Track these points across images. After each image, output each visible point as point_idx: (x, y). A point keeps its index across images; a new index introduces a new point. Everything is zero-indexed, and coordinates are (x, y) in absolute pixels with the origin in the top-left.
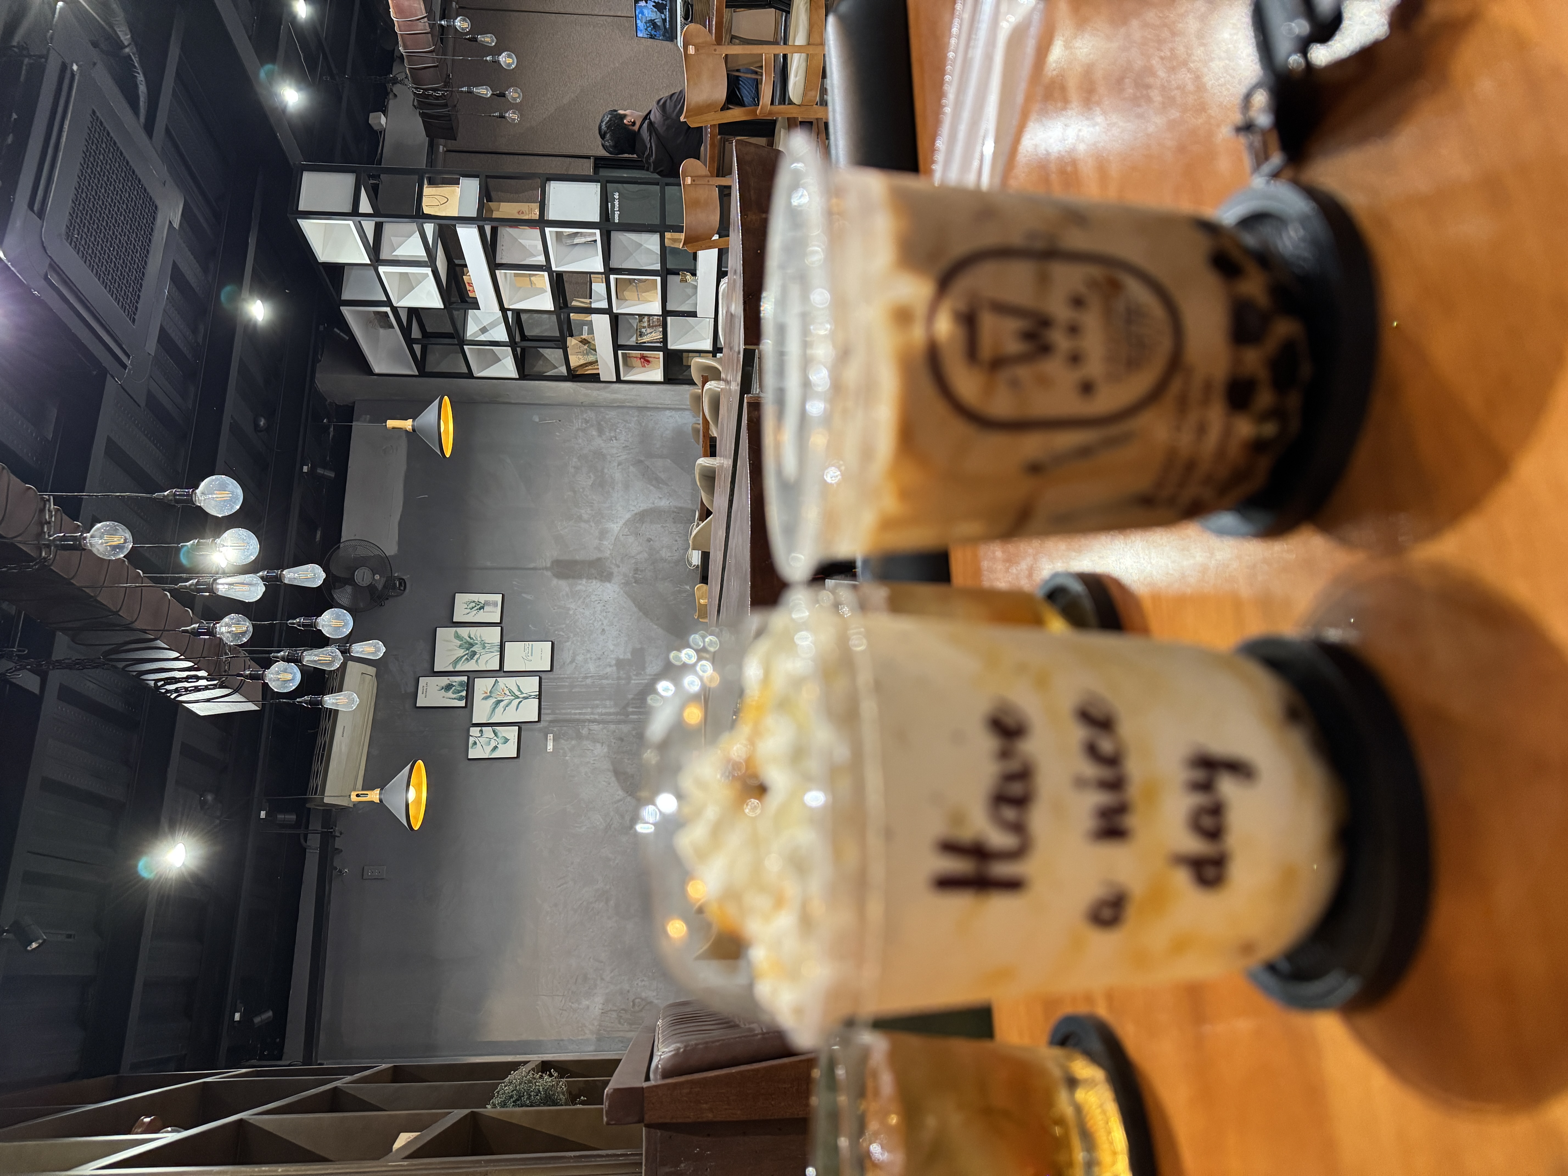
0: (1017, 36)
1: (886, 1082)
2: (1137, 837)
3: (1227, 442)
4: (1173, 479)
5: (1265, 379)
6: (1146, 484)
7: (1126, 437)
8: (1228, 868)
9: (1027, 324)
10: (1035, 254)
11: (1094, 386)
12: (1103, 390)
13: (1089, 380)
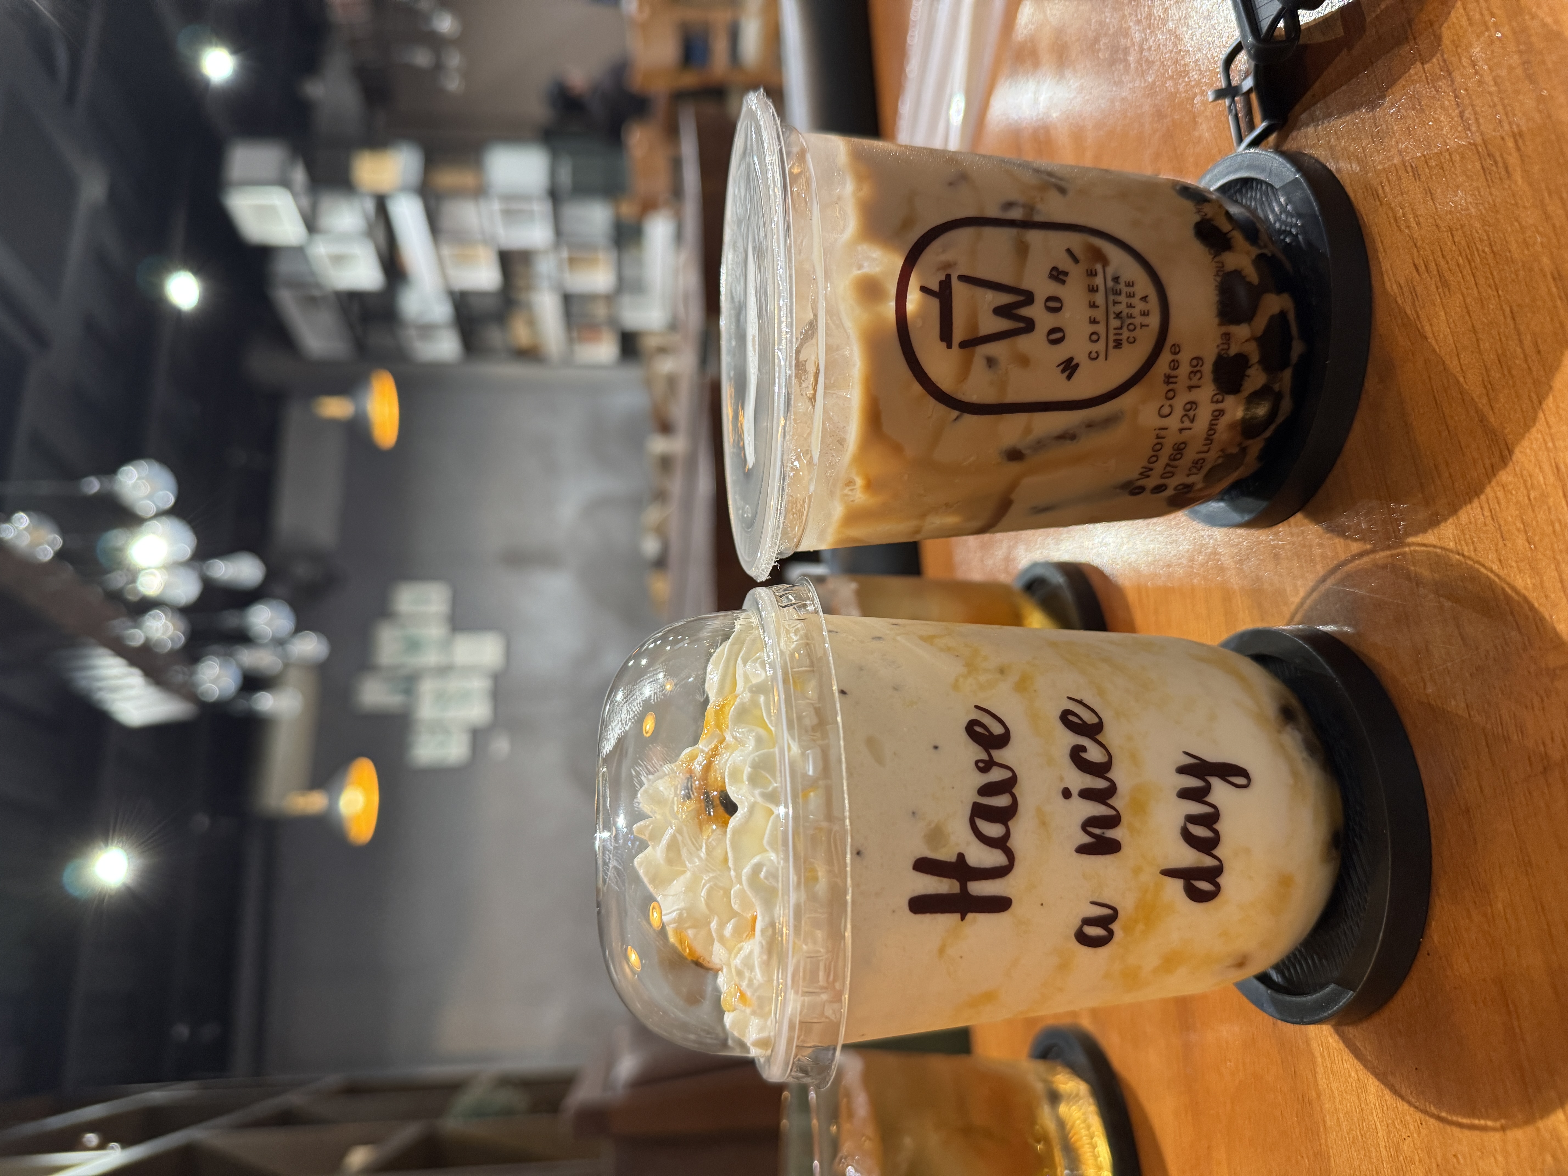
1: (861, 1103)
2: (1125, 849)
3: (1216, 425)
4: (1159, 466)
5: (1255, 358)
6: (1131, 472)
7: (1109, 421)
8: (1222, 880)
9: (1005, 299)
10: (1011, 223)
11: (1077, 365)
12: (1086, 369)
13: (1071, 359)
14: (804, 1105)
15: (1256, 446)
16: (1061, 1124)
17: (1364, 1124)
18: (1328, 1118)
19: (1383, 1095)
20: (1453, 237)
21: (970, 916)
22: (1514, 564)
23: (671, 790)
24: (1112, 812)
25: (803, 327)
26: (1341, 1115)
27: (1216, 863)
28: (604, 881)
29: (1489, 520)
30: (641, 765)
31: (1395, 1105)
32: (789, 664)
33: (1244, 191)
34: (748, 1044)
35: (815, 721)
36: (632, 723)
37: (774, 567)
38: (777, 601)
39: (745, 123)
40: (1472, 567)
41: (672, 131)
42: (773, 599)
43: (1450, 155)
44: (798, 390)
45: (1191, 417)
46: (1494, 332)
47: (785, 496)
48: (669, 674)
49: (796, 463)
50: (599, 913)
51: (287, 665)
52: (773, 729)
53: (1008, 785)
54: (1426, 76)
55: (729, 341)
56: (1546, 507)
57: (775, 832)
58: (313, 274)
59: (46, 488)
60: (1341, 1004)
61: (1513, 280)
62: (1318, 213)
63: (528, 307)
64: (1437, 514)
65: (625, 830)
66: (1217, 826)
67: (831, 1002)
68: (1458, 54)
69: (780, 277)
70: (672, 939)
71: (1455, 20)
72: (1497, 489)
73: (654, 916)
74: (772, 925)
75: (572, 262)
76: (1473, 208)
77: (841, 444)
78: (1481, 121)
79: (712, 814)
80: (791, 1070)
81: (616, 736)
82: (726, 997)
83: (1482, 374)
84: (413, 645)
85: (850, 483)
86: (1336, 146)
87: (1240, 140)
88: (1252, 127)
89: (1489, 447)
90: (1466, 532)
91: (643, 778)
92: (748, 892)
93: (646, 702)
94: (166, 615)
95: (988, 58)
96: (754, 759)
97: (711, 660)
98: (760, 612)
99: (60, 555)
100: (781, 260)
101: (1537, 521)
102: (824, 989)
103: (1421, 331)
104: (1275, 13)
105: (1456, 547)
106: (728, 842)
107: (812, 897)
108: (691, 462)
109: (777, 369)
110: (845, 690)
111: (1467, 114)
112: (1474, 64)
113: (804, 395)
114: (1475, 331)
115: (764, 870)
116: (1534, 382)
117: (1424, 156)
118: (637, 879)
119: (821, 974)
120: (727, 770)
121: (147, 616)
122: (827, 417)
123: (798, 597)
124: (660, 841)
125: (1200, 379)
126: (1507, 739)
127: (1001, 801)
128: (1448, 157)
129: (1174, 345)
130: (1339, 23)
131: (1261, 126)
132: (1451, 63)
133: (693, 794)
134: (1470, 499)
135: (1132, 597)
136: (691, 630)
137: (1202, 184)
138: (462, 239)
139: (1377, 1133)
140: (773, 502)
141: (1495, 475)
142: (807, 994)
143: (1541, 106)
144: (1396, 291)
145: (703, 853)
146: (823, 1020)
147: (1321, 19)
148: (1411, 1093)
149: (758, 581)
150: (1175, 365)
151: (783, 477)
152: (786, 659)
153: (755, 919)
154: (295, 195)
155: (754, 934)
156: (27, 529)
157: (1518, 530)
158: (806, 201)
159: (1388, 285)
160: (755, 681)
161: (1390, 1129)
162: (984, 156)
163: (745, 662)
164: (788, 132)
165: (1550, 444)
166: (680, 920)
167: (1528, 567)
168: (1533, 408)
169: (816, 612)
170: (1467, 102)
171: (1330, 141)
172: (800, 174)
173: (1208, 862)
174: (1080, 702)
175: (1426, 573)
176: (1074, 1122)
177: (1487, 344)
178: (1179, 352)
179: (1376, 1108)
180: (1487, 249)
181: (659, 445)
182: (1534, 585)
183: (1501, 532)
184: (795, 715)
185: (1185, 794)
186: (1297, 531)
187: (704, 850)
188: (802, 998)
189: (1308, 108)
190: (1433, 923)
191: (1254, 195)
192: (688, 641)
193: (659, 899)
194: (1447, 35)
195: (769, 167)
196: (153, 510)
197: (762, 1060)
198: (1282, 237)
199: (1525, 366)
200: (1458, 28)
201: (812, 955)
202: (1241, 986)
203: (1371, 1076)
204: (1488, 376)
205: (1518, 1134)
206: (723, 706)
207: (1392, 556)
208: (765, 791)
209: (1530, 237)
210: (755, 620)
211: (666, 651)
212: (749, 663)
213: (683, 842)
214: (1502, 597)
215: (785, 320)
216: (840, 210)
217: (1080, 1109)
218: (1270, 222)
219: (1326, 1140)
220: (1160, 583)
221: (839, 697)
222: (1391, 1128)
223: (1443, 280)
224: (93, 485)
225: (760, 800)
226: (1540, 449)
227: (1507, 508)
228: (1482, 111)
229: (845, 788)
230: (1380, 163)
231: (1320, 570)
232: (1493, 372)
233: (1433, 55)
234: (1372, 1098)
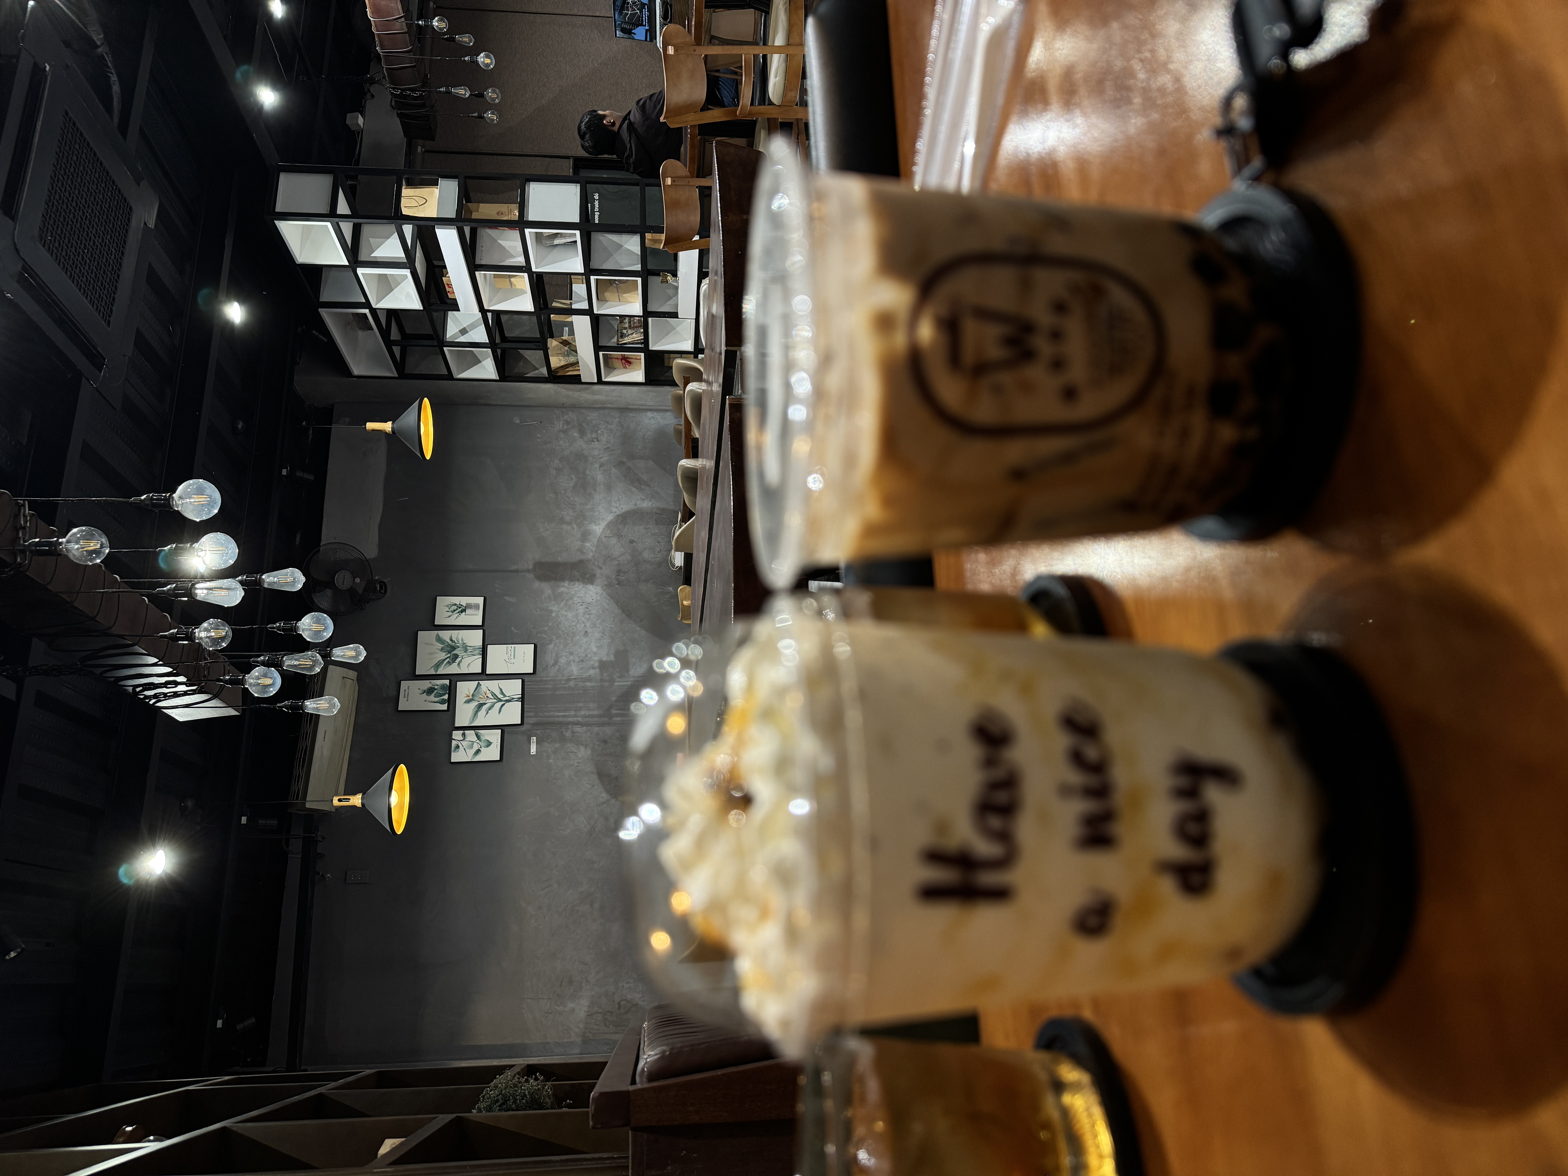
0: (997, 39)
1: (873, 1088)
2: (1122, 844)
4: (1155, 485)
5: (1247, 385)
6: (1128, 490)
7: (1105, 445)
8: (1213, 874)
10: (1016, 260)
11: (1077, 392)
12: (1086, 395)
13: (1072, 385)
14: (819, 1091)
15: (1247, 468)
16: (1065, 1112)
24: (1107, 809)
27: (1207, 858)
53: (1008, 783)
60: (1331, 996)
66: (1207, 824)
88: (1250, 163)
94: (217, 620)
95: (1000, 100)
108: (716, 476)
127: (1003, 797)
129: (1169, 373)
135: (1131, 608)
149: (780, 590)
154: (337, 227)
162: (993, 195)
173: (1200, 857)
176: (1077, 1111)
178: (1173, 381)
185: (1177, 792)
186: (1288, 548)
191: (1248, 231)
202: (1237, 979)
217: (1083, 1099)
220: (1155, 594)
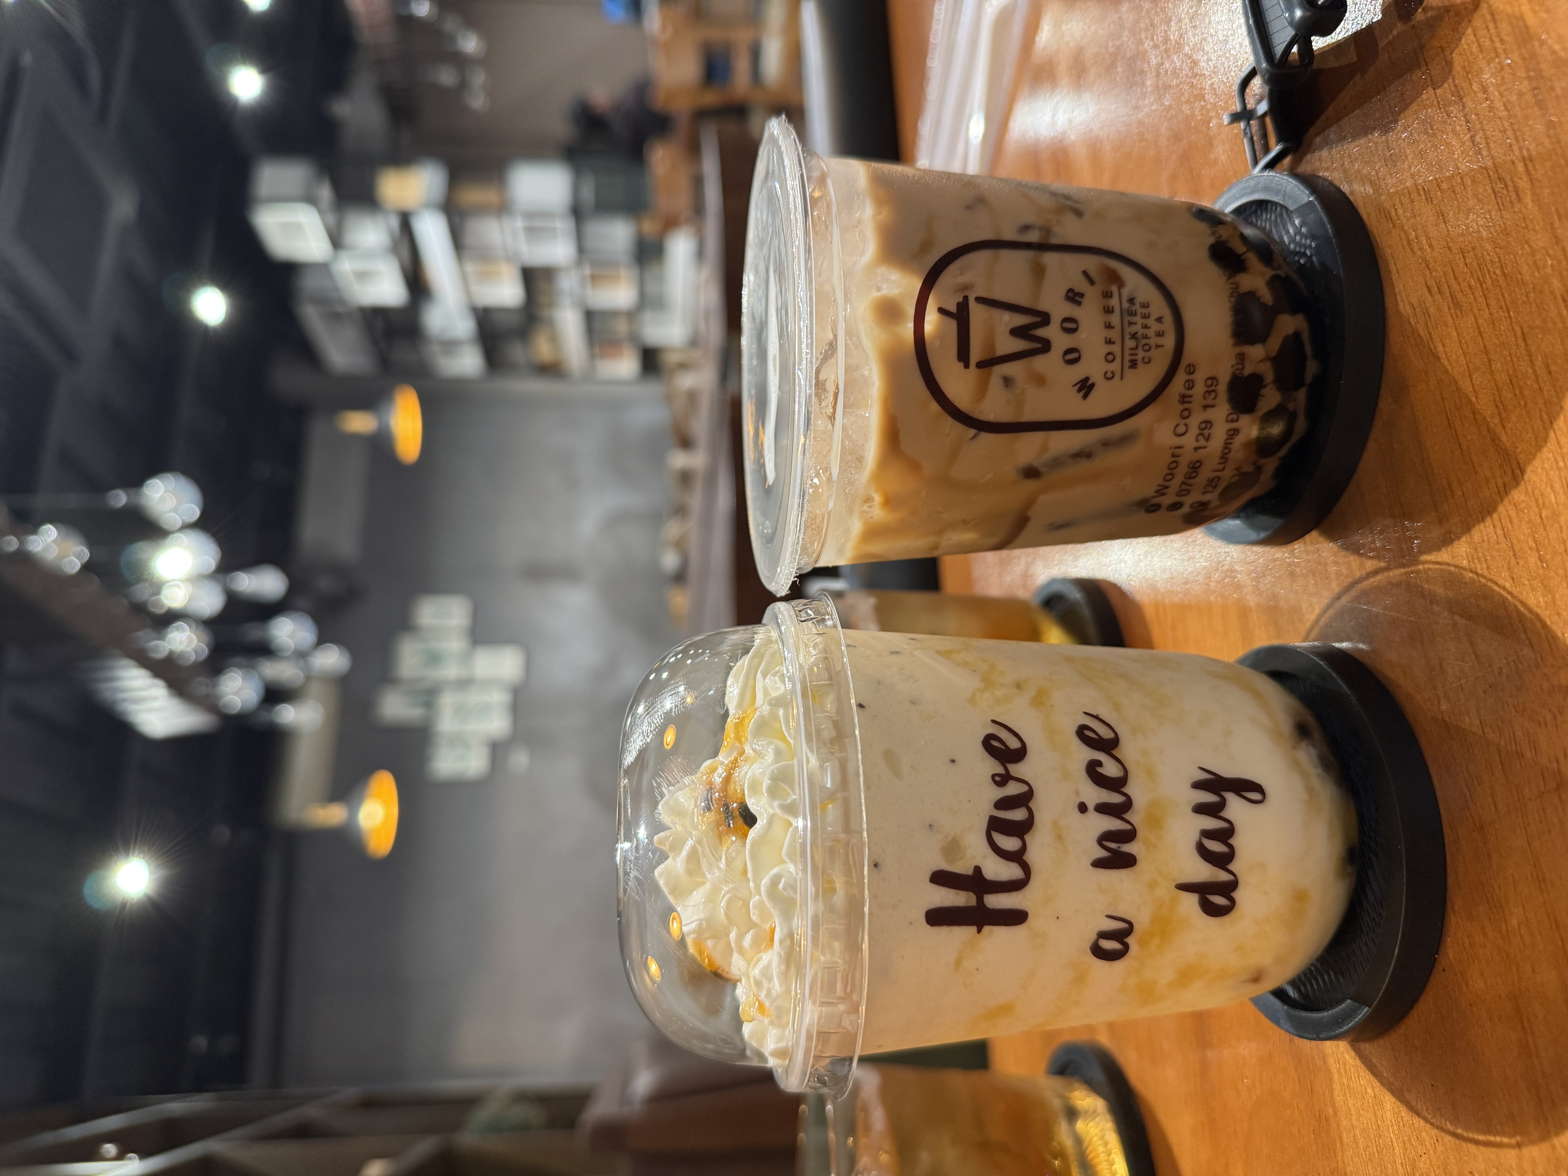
0: (1003, 20)
1: (878, 1118)
2: (1141, 864)
3: (1231, 443)
4: (1175, 484)
5: (1269, 377)
6: (1148, 490)
7: (1126, 439)
8: (1236, 895)
9: (1021, 320)
10: (1028, 246)
11: (1093, 385)
12: (1102, 389)
13: (1087, 379)
14: (821, 1119)
15: (1271, 465)
16: (1078, 1141)
17: (1381, 1141)
18: (1344, 1135)
19: (1400, 1111)
20: (1465, 259)
21: (987, 929)
22: (1526, 582)
23: (691, 801)
24: (1127, 827)
25: (823, 348)
26: (1358, 1132)
27: (1231, 877)
28: (625, 891)
29: (1502, 537)
30: (661, 777)
31: (1411, 1122)
32: (807, 677)
33: (1259, 212)
34: (767, 1054)
35: (833, 734)
36: (654, 735)
37: (794, 583)
38: (797, 616)
39: (767, 147)
40: (1485, 585)
41: (694, 149)
42: (793, 613)
43: (1461, 178)
44: (818, 409)
45: (1206, 435)
46: (1506, 353)
47: (805, 513)
48: (690, 687)
49: (816, 480)
50: (620, 922)
51: (308, 678)
52: (791, 741)
53: (1025, 799)
54: (1438, 102)
55: (751, 360)
56: (1557, 526)
57: (794, 844)
58: (336, 289)
59: (73, 500)
60: (1357, 1019)
61: (1525, 302)
62: (1331, 236)
63: (551, 323)
64: (1450, 533)
65: (646, 841)
66: (1231, 841)
67: (849, 1013)
68: (1469, 80)
69: (801, 299)
70: (692, 950)
71: (1466, 47)
72: (1510, 507)
73: (674, 927)
74: (791, 935)
75: (594, 278)
76: (1485, 230)
77: (860, 462)
78: (1492, 145)
79: (732, 825)
80: (809, 1081)
81: (638, 747)
82: (745, 1007)
83: (1494, 394)
84: (434, 659)
85: (868, 500)
86: (1349, 169)
87: (1256, 162)
88: (1267, 149)
89: (1501, 466)
90: (1479, 550)
91: (663, 789)
92: (767, 903)
93: (668, 714)
94: (190, 627)
95: (1006, 80)
96: (773, 771)
97: (731, 674)
98: (779, 627)
99: (87, 568)
100: (802, 283)
101: (1549, 540)
102: (842, 999)
103: (1434, 351)
104: (1288, 39)
105: (1470, 565)
106: (747, 853)
107: (831, 908)
108: (711, 477)
109: (797, 389)
110: (862, 703)
111: (1478, 139)
112: (1485, 91)
113: (824, 413)
114: (1487, 352)
115: (783, 881)
116: (1545, 403)
117: (1436, 179)
118: (657, 890)
119: (839, 986)
120: (746, 782)
121: (170, 629)
122: (846, 435)
123: (817, 612)
124: (680, 853)
125: (1214, 399)
126: (1521, 756)
127: (1018, 815)
128: (1459, 181)
129: (1189, 365)
130: (1352, 48)
131: (1276, 149)
132: (1462, 88)
133: (713, 805)
134: (1482, 518)
135: (1149, 613)
136: (712, 644)
137: (1217, 206)
138: (486, 256)
139: (1393, 1149)
140: (793, 518)
141: (1507, 494)
142: (825, 1004)
143: (1551, 132)
144: (1409, 311)
145: (723, 864)
146: (840, 1030)
147: (1335, 45)
148: (1427, 1109)
149: (778, 596)
150: (1190, 384)
151: (803, 494)
152: (805, 672)
153: (773, 931)
154: (321, 212)
155: (773, 944)
156: (54, 541)
157: (1531, 549)
158: (826, 224)
159: (1401, 305)
160: (774, 694)
161: (1406, 1146)
162: (1002, 180)
163: (765, 676)
164: (809, 158)
165: (1561, 464)
166: (699, 931)
167: (1540, 584)
168: (1544, 427)
169: (835, 626)
170: (1478, 126)
171: (1343, 164)
172: (820, 198)
173: (1223, 876)
174: (1097, 717)
175: (1440, 591)
176: (1091, 1140)
177: (1499, 365)
178: (1193, 372)
179: (1392, 1125)
180: (1498, 272)
181: (679, 460)
182: (1546, 603)
183: (1514, 551)
184: (813, 728)
185: (1201, 809)
186: (1312, 549)
187: (723, 861)
188: (820, 1008)
189: (1323, 130)
190: (1449, 940)
191: (1268, 216)
192: (708, 655)
193: (679, 909)
194: (1458, 61)
195: (791, 192)
196: (179, 524)
197: (780, 1070)
198: (1296, 258)
199: (1536, 386)
200: (1469, 54)
201: (830, 966)
202: (1257, 1001)
203: (1387, 1093)
204: (1500, 395)
205: (1535, 1152)
206: (743, 718)
207: (1406, 573)
208: (785, 803)
209: (1540, 260)
210: (774, 635)
211: (687, 664)
212: (768, 677)
213: (703, 852)
214: (1514, 615)
215: (805, 341)
216: (859, 235)
217: (1098, 1127)
218: (1285, 243)
219: (1342, 1156)
220: (1176, 600)
221: (857, 710)
222: (1408, 1145)
223: (1455, 301)
224: (120, 499)
225: (778, 811)
226: (1552, 469)
227: (1520, 527)
228: (1493, 136)
229: (863, 801)
230: (1393, 186)
231: (1335, 587)
232: (1504, 392)
233: (1444, 81)
234: (1388, 1115)
